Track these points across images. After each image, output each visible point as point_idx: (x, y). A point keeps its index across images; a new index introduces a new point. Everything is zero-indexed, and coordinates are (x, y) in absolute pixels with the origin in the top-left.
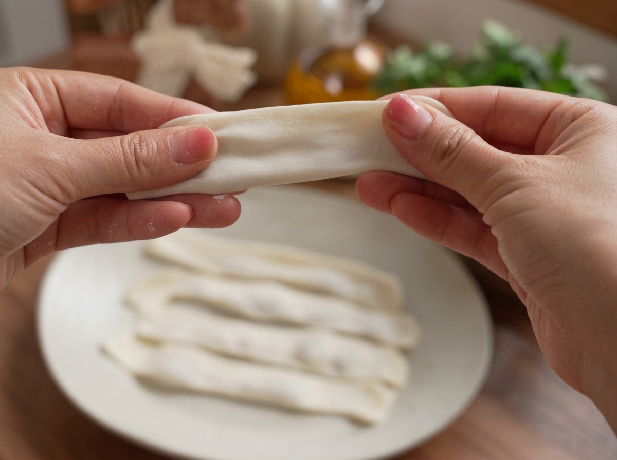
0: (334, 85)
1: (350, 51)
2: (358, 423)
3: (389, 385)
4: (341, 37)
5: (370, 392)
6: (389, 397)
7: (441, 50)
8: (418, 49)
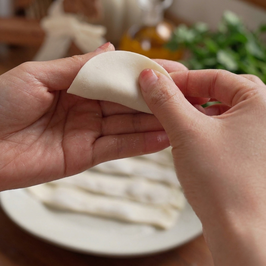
0: (146, 46)
1: (154, 28)
2: (159, 228)
3: (175, 208)
4: (150, 20)
5: (165, 211)
6: (175, 214)
7: (202, 27)
8: (190, 26)
